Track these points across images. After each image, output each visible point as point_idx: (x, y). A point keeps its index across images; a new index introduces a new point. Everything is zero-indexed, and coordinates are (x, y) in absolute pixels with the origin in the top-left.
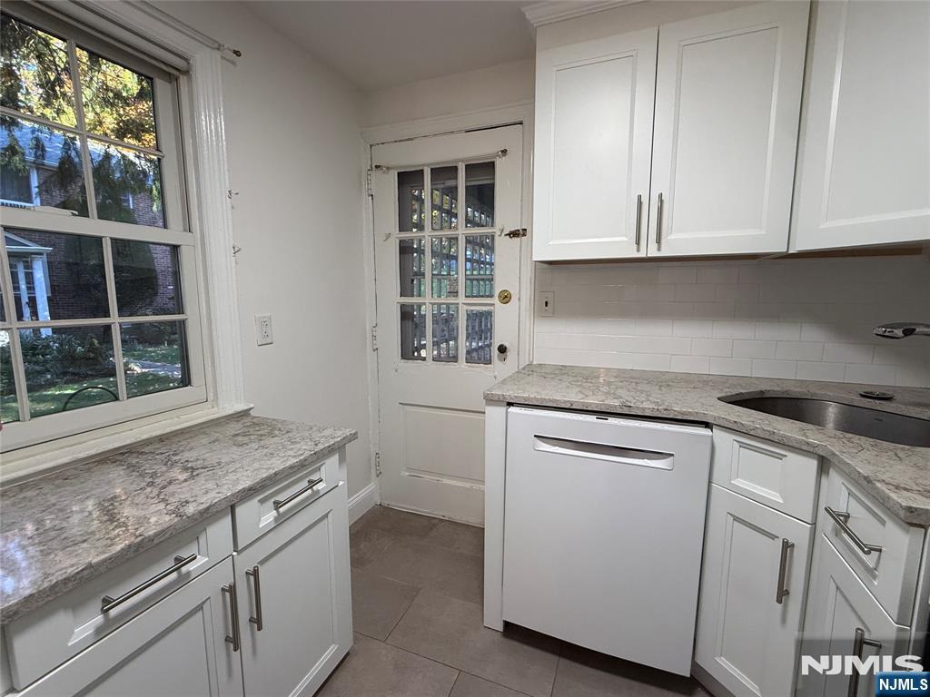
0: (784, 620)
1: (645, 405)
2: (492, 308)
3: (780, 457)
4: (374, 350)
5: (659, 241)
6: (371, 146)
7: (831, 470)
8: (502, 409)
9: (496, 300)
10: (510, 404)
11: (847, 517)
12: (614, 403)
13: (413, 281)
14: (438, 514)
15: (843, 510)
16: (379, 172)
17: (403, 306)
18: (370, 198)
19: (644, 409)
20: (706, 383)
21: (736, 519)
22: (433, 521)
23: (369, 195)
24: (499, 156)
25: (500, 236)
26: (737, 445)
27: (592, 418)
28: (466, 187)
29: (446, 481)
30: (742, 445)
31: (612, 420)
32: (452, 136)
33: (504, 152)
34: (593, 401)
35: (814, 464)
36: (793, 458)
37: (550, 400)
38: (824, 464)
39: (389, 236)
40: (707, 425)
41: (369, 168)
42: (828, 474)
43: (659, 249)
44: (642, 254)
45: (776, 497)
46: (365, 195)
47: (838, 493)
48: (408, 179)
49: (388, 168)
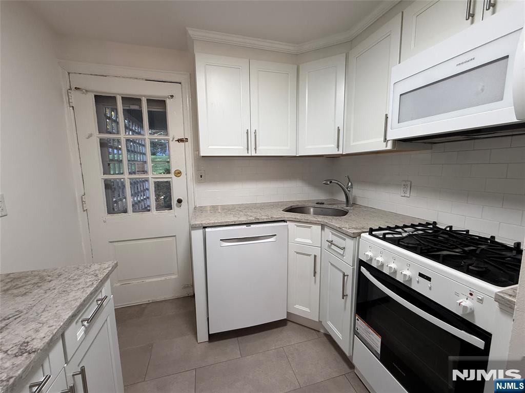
0: (315, 282)
1: (263, 217)
2: (170, 179)
3: (310, 227)
4: (84, 211)
5: (255, 149)
6: (69, 73)
7: (325, 229)
8: (201, 231)
9: (172, 175)
10: (205, 228)
11: (332, 241)
12: (252, 219)
13: (109, 164)
14: (144, 300)
15: (330, 240)
16: (78, 92)
17: (105, 180)
18: (71, 108)
19: (264, 219)
20: (273, 205)
21: (297, 253)
22: (143, 306)
23: (70, 107)
24: (169, 98)
25: (172, 141)
26: (296, 226)
27: (245, 226)
28: (148, 111)
29: (148, 281)
30: (298, 226)
31: (252, 226)
32: (136, 80)
33: (172, 96)
34: (243, 219)
35: (320, 227)
36: (314, 227)
37: (225, 222)
38: (323, 226)
39: (90, 136)
40: (284, 221)
41: (68, 88)
42: (324, 230)
43: (256, 153)
44: (249, 155)
45: (309, 241)
46: (66, 105)
47: (329, 234)
48: (103, 101)
49: (86, 91)
